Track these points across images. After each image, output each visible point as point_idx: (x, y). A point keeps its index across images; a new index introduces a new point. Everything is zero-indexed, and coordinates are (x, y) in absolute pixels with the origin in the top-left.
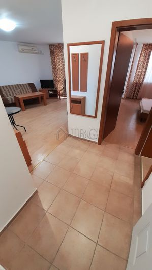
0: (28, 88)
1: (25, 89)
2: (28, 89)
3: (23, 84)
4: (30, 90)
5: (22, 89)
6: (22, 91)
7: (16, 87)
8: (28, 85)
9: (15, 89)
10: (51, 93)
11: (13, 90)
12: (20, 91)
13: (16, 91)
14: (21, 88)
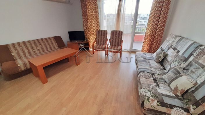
0: (53, 42)
1: (49, 44)
2: (52, 44)
3: (46, 39)
4: (55, 44)
5: (45, 44)
6: (44, 47)
7: (35, 43)
8: (52, 39)
9: (33, 45)
10: (82, 45)
11: (30, 48)
12: (42, 48)
13: (35, 47)
14: (42, 44)
